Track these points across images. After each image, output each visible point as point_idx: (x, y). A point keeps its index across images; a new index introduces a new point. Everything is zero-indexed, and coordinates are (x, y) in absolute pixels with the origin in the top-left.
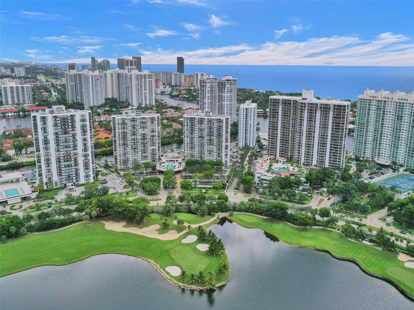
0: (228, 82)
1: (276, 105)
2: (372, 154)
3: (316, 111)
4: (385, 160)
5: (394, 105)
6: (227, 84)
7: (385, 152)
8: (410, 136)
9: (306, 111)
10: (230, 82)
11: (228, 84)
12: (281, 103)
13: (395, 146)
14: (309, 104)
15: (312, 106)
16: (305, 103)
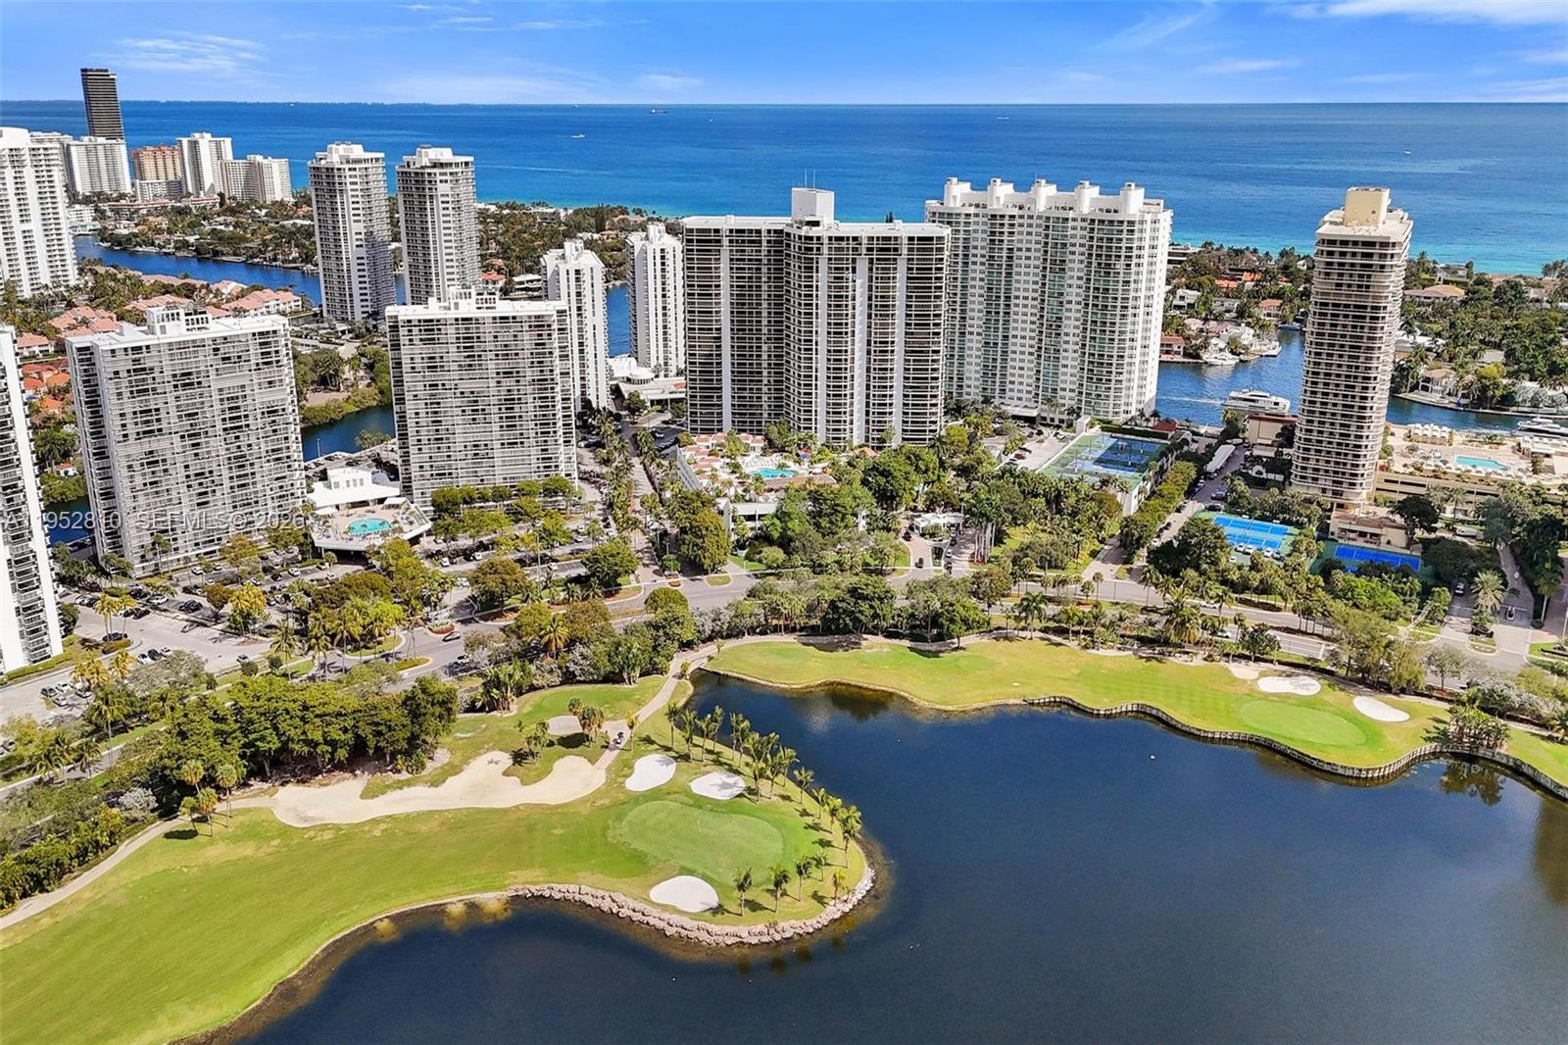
0: (445, 174)
1: (710, 251)
2: (984, 389)
3: (854, 260)
4: (1024, 403)
5: (1038, 226)
6: (441, 181)
7: (1021, 376)
8: (1089, 318)
9: (823, 265)
10: (451, 174)
11: (446, 181)
12: (725, 242)
13: (1047, 353)
14: (830, 238)
15: (844, 244)
16: (818, 238)
